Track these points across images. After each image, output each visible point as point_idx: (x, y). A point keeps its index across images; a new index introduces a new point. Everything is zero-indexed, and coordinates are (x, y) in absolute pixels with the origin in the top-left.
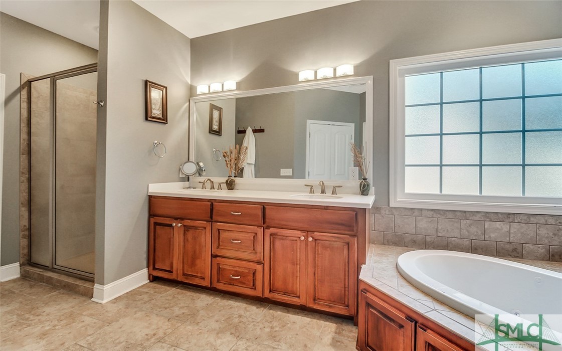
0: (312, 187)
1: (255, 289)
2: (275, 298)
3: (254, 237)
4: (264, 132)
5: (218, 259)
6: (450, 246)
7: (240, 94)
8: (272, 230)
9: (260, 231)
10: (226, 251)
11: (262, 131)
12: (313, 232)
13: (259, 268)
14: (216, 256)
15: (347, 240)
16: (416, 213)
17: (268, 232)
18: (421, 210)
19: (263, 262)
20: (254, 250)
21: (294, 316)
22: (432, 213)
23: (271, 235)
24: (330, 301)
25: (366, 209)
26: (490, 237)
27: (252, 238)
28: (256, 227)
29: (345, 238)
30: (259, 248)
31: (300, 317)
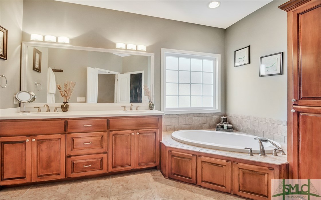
0: (125, 107)
1: (102, 169)
2: (116, 171)
3: (101, 138)
4: (63, 72)
5: (72, 158)
6: (183, 128)
7: (74, 47)
8: (114, 132)
9: (105, 134)
10: (79, 151)
11: (61, 71)
12: (138, 130)
13: (105, 156)
14: (70, 156)
15: (155, 131)
16: (171, 116)
17: (111, 134)
18: (173, 114)
19: (107, 152)
20: (101, 146)
21: (128, 176)
22: (177, 115)
23: (113, 135)
24: (147, 162)
25: (162, 115)
26: (194, 123)
27: (100, 139)
28: (103, 132)
29: (154, 130)
30: (105, 144)
31: (131, 176)
